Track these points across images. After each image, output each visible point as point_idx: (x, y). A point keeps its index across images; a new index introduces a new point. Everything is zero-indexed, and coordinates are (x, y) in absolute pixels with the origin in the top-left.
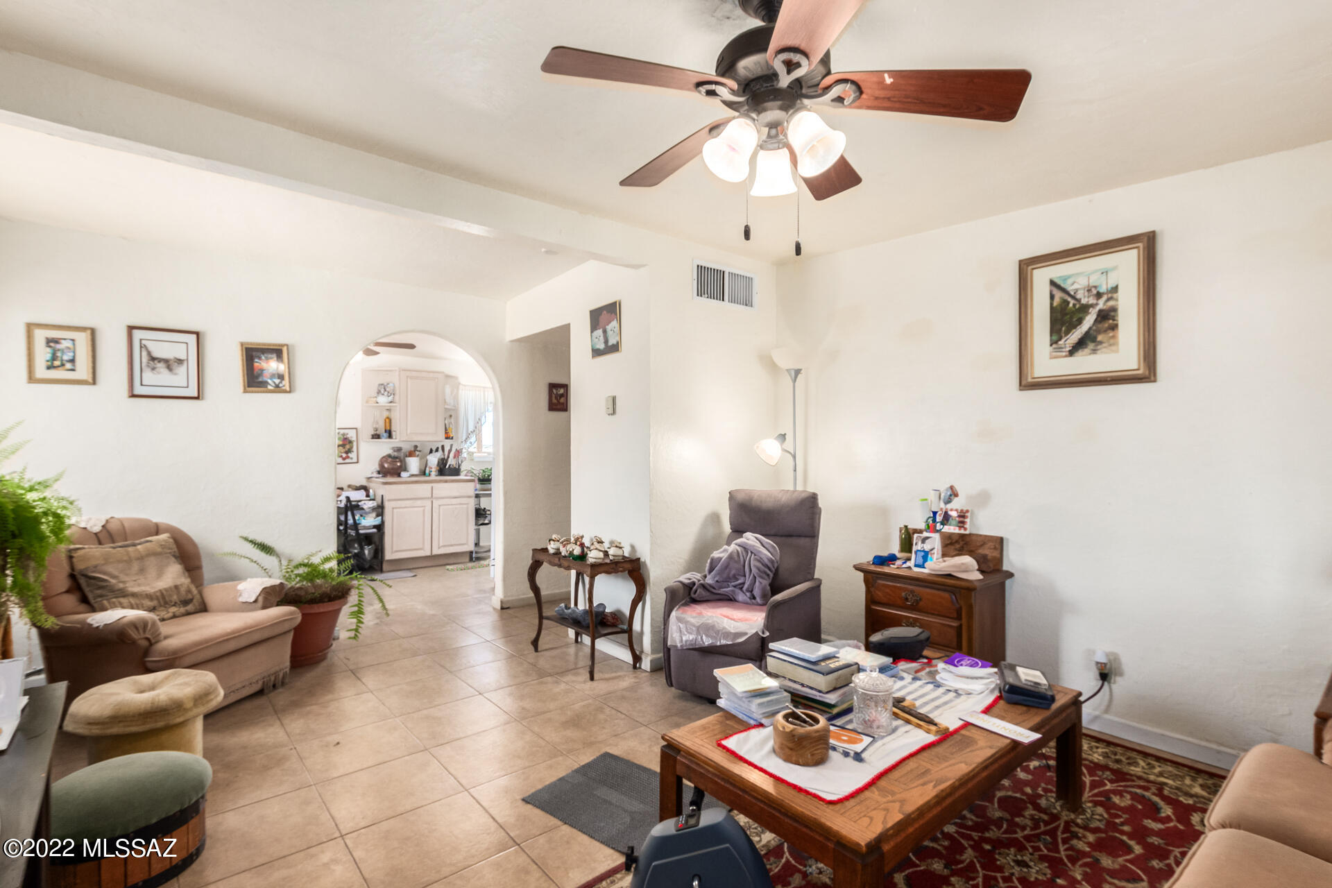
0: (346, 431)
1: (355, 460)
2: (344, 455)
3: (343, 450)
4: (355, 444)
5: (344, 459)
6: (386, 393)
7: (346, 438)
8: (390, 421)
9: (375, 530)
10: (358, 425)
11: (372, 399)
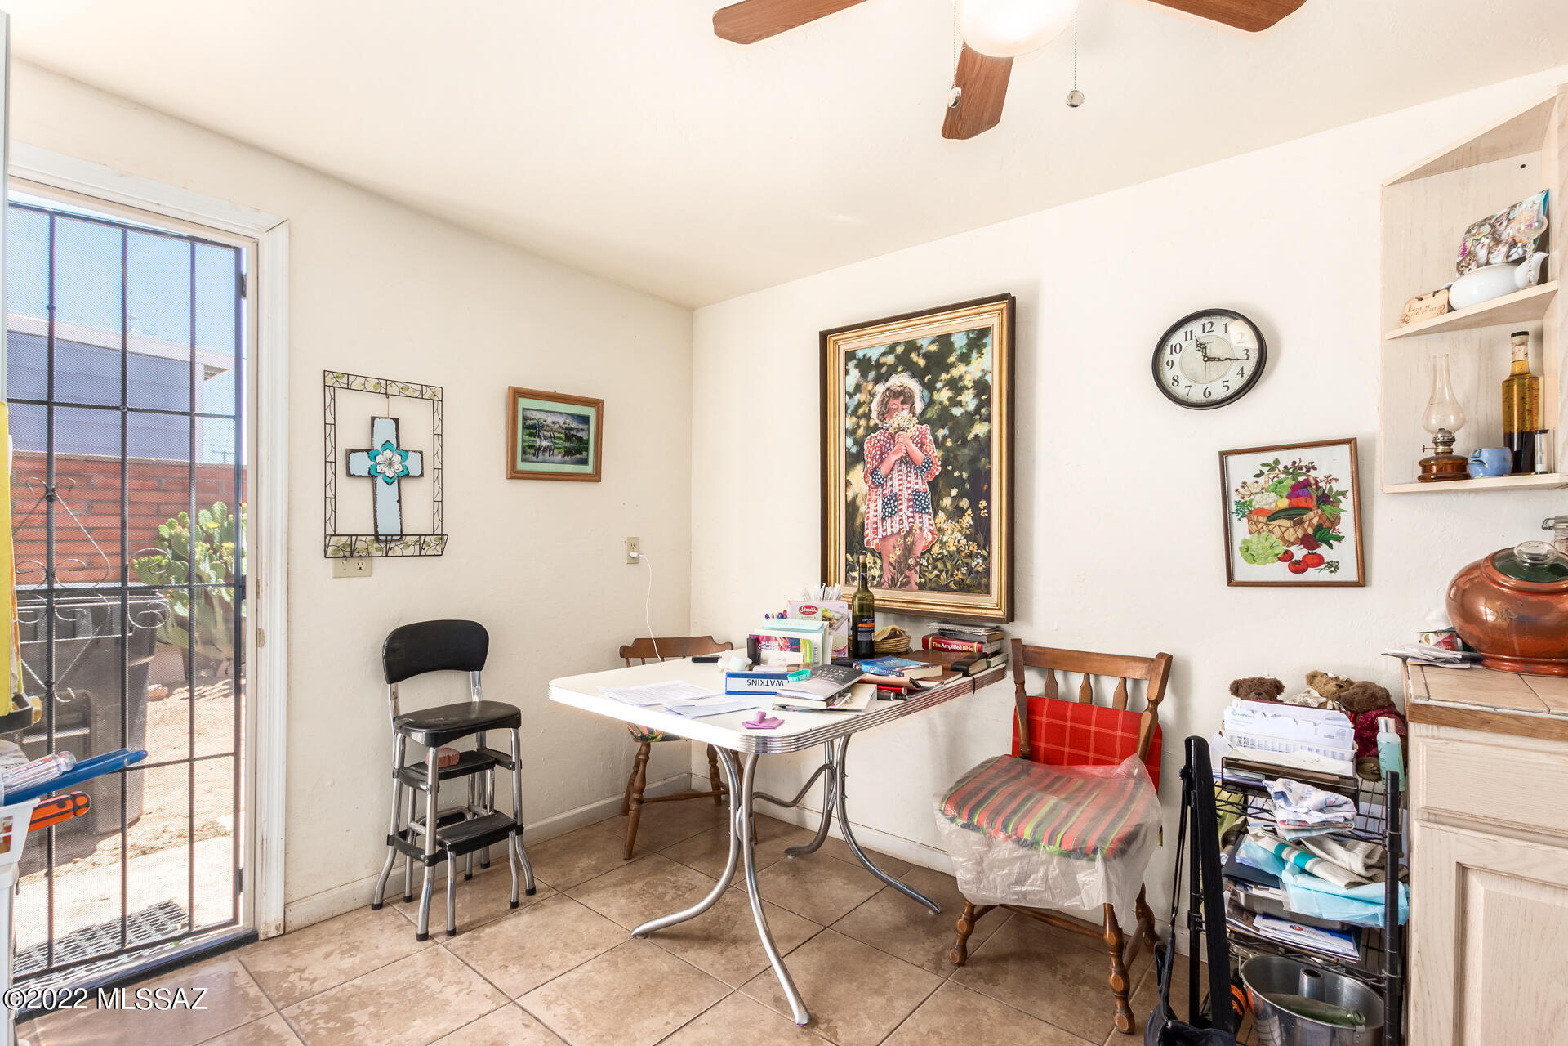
0: (1305, 456)
1: (1349, 572)
2: (1299, 552)
3: (1293, 534)
4: (1347, 505)
5: (1298, 567)
9: (1344, 948)
10: (1364, 424)
11: (1430, 301)
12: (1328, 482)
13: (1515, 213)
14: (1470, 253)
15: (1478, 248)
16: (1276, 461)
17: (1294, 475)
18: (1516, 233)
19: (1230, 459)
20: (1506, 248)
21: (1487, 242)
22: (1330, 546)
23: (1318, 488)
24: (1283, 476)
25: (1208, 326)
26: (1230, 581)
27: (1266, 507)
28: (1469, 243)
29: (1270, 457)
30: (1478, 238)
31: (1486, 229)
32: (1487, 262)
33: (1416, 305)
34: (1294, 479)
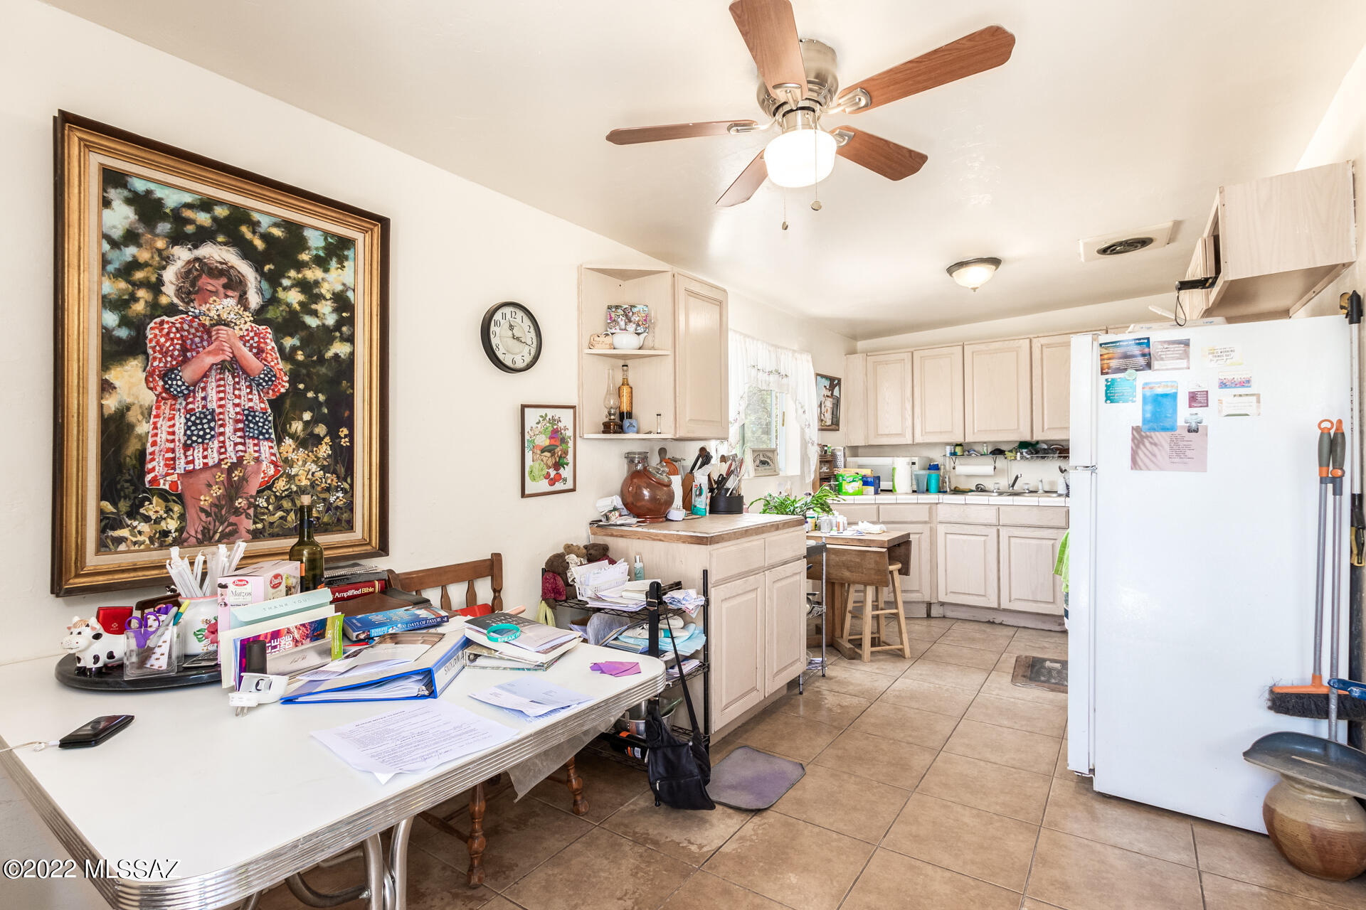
0: (558, 414)
4: (571, 444)
6: (631, 327)
7: (557, 430)
8: (631, 390)
12: (565, 430)
13: (635, 310)
14: (614, 320)
15: (619, 320)
16: (546, 415)
17: (553, 424)
18: (639, 321)
19: (527, 410)
20: (634, 326)
21: (624, 318)
22: (564, 468)
23: (561, 434)
24: (548, 424)
25: (513, 314)
26: (523, 495)
27: (541, 444)
28: (613, 315)
29: (542, 411)
30: (618, 314)
31: (620, 312)
32: (625, 329)
33: (597, 339)
34: (553, 427)
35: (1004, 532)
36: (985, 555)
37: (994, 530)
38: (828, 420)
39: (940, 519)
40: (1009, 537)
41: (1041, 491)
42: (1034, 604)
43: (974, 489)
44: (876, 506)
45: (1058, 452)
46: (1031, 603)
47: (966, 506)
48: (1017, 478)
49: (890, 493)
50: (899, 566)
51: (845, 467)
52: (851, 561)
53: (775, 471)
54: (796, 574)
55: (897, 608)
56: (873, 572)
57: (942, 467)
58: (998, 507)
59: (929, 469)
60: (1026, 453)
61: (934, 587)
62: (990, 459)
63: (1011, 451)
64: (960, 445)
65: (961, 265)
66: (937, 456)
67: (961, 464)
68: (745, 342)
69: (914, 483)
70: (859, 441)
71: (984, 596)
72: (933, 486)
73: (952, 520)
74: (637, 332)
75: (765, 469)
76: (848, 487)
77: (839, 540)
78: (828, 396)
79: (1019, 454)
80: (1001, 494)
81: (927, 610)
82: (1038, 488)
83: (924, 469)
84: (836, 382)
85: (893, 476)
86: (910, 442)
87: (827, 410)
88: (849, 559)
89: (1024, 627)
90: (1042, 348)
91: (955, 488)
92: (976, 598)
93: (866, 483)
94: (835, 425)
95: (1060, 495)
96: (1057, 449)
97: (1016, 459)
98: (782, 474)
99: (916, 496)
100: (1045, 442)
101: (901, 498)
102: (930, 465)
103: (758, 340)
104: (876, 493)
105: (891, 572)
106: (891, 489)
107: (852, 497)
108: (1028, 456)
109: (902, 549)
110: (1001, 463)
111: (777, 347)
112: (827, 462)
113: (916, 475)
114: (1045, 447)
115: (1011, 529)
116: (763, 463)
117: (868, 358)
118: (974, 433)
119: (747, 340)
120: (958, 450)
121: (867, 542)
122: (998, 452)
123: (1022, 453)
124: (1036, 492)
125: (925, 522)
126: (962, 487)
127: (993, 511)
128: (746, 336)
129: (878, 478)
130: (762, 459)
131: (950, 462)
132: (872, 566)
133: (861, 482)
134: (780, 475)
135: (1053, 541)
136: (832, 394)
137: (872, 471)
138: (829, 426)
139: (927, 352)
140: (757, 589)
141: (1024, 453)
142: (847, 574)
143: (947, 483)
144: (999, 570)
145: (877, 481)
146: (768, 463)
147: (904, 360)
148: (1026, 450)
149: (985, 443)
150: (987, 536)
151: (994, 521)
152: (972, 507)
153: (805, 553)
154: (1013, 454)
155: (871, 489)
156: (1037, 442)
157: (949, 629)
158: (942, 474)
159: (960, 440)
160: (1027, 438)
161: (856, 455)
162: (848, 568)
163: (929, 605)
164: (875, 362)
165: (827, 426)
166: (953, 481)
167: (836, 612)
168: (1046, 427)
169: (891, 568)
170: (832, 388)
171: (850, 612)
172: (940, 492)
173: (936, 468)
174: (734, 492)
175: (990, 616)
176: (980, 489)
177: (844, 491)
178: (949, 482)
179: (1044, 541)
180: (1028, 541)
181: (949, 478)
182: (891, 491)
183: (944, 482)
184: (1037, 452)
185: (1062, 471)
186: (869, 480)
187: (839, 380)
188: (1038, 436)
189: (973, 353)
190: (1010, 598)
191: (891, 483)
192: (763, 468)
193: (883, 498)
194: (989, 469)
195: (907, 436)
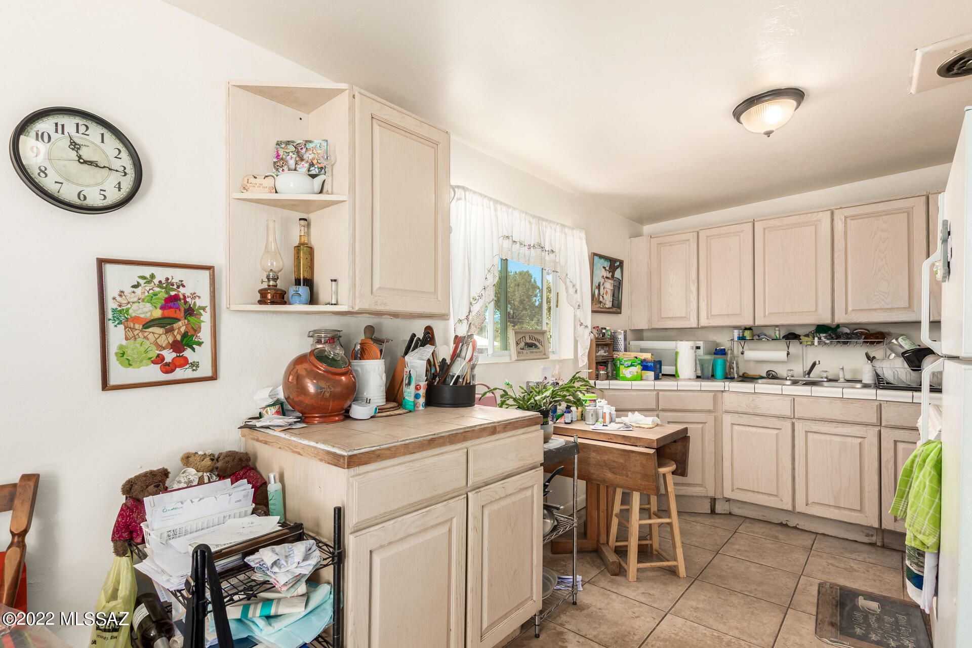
0: (176, 275)
1: (205, 370)
2: (169, 356)
3: (164, 340)
4: (206, 317)
5: (168, 368)
6: (303, 167)
7: (176, 298)
8: (311, 251)
11: (261, 181)
12: (194, 298)
13: (310, 146)
14: (282, 159)
15: (289, 158)
16: (153, 276)
17: (167, 289)
18: (313, 159)
19: (109, 269)
20: (307, 165)
21: (294, 156)
22: (194, 350)
23: (186, 302)
24: (157, 289)
25: (82, 129)
26: (105, 386)
27: (142, 316)
28: (281, 152)
29: (147, 271)
30: (287, 151)
31: (291, 148)
32: (295, 170)
33: (252, 180)
34: (167, 292)
35: (800, 427)
36: (777, 448)
37: (787, 425)
38: (607, 302)
39: (725, 408)
40: (807, 432)
41: (842, 380)
42: (837, 511)
43: (764, 375)
44: (655, 393)
45: (863, 337)
46: (832, 509)
47: (754, 396)
48: (814, 365)
49: (673, 378)
50: (673, 467)
51: (626, 350)
52: (614, 462)
53: (545, 354)
54: (526, 488)
55: (670, 517)
56: (639, 476)
57: (729, 352)
58: (794, 398)
59: (715, 354)
60: (826, 337)
61: (719, 480)
62: (783, 344)
63: (807, 336)
64: (750, 329)
65: (752, 101)
66: (724, 341)
67: (750, 349)
68: (496, 210)
69: (699, 368)
70: (642, 324)
71: (776, 496)
72: (719, 372)
73: (740, 410)
74: (311, 173)
75: (532, 352)
76: (625, 372)
77: (602, 436)
78: (607, 278)
79: (816, 339)
80: (795, 383)
81: (711, 506)
82: (839, 376)
83: (710, 354)
84: (618, 263)
85: (676, 360)
86: (694, 325)
87: (607, 292)
88: (611, 458)
89: (824, 534)
90: (845, 220)
91: (743, 374)
92: (766, 497)
93: (645, 366)
94: (616, 307)
95: (866, 386)
96: (862, 334)
97: (813, 344)
98: (552, 357)
99: (699, 383)
100: (846, 325)
101: (682, 385)
102: (716, 349)
103: (515, 209)
104: (657, 378)
105: (664, 475)
106: (674, 374)
107: (630, 382)
108: (828, 342)
109: (679, 447)
110: (795, 347)
111: (540, 219)
112: (606, 345)
113: (701, 360)
114: (847, 331)
115: (808, 423)
116: (530, 345)
117: (652, 239)
118: (765, 316)
119: (499, 207)
120: (747, 334)
121: (633, 440)
122: (792, 336)
123: (820, 338)
124: (836, 381)
125: (709, 411)
126: (752, 372)
127: (787, 402)
128: (496, 202)
129: (660, 363)
130: (528, 341)
131: (738, 346)
132: (638, 469)
133: (639, 368)
134: (550, 358)
135: (860, 440)
136: (613, 276)
137: (652, 355)
138: (609, 308)
139: (713, 232)
140: (451, 519)
141: (822, 338)
142: (609, 475)
143: (735, 369)
144: (793, 469)
145: (658, 366)
146: (536, 346)
147: (689, 240)
148: (824, 335)
149: (777, 326)
150: (781, 429)
151: (788, 413)
152: (764, 397)
153: (541, 459)
154: (810, 339)
155: (651, 374)
156: (838, 326)
157: (735, 532)
158: (728, 359)
159: (748, 322)
160: (826, 320)
161: (641, 339)
162: (611, 469)
163: (713, 501)
164: (658, 244)
165: (606, 308)
166: (741, 365)
167: (601, 514)
168: (850, 309)
169: (662, 470)
170: (612, 269)
171: (616, 515)
172: (726, 378)
173: (723, 352)
174: (461, 380)
175: (783, 518)
176: (772, 376)
177: (621, 375)
178: (738, 367)
179: (849, 439)
180: (828, 438)
181: (737, 364)
182: (673, 376)
183: (731, 367)
184: (838, 337)
185: (870, 359)
186: (649, 364)
187: (621, 262)
188: (840, 318)
189: (765, 229)
190: (807, 500)
191: (674, 368)
192: (528, 351)
193: (665, 384)
194: (781, 355)
195: (692, 320)
